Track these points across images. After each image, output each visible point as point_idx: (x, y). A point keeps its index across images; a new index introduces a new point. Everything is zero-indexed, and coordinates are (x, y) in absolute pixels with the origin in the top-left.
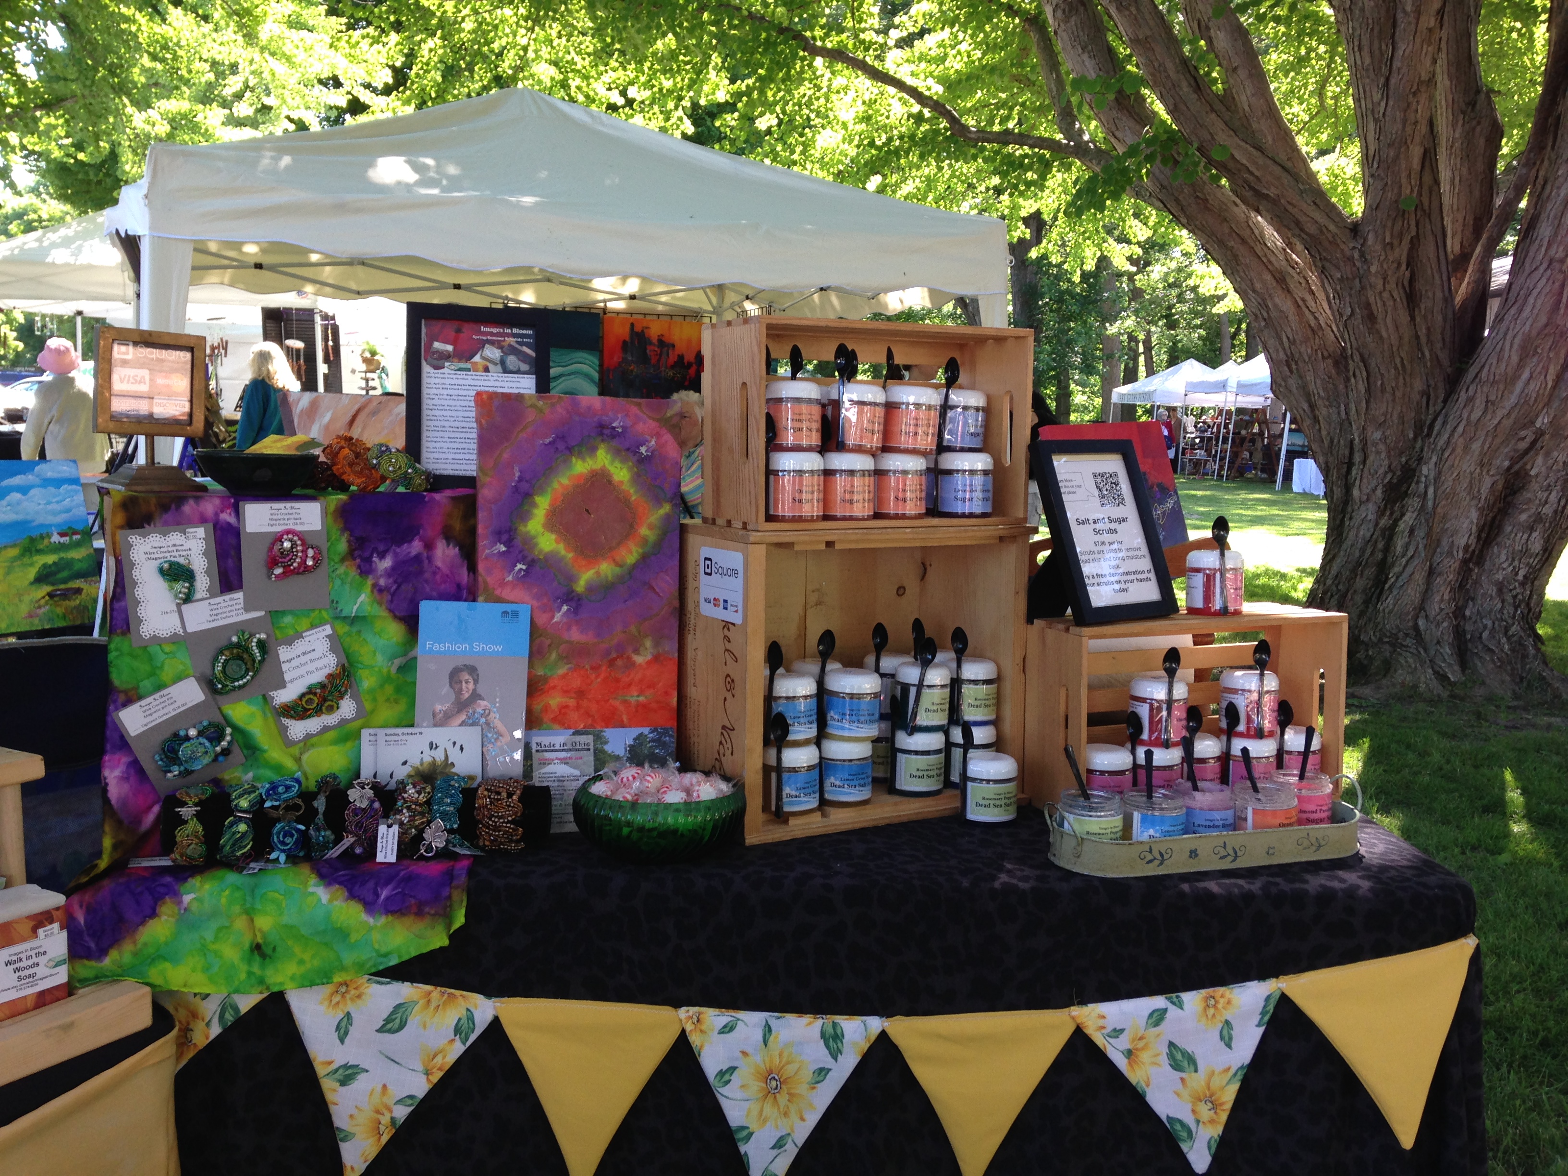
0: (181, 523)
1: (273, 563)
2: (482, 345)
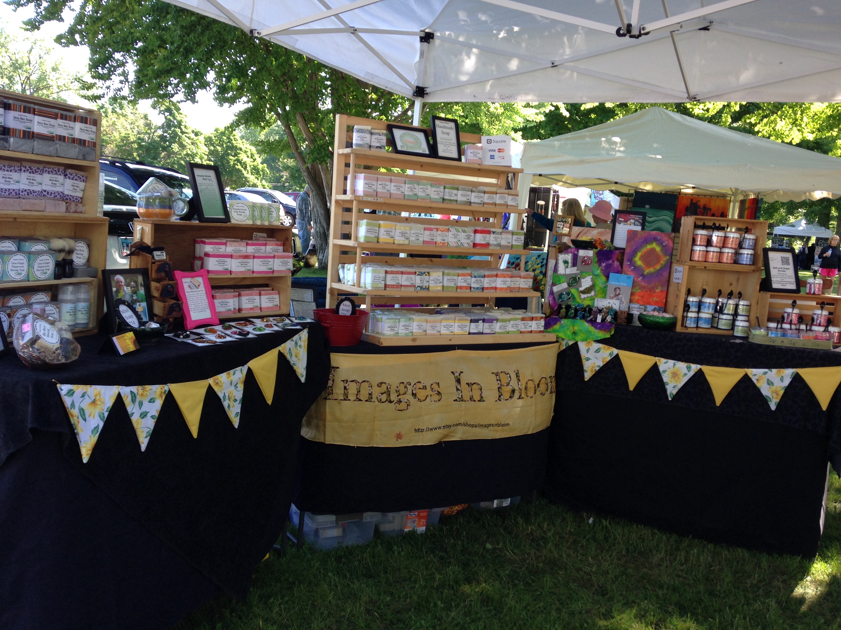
0: (568, 253)
1: (583, 262)
2: (630, 219)
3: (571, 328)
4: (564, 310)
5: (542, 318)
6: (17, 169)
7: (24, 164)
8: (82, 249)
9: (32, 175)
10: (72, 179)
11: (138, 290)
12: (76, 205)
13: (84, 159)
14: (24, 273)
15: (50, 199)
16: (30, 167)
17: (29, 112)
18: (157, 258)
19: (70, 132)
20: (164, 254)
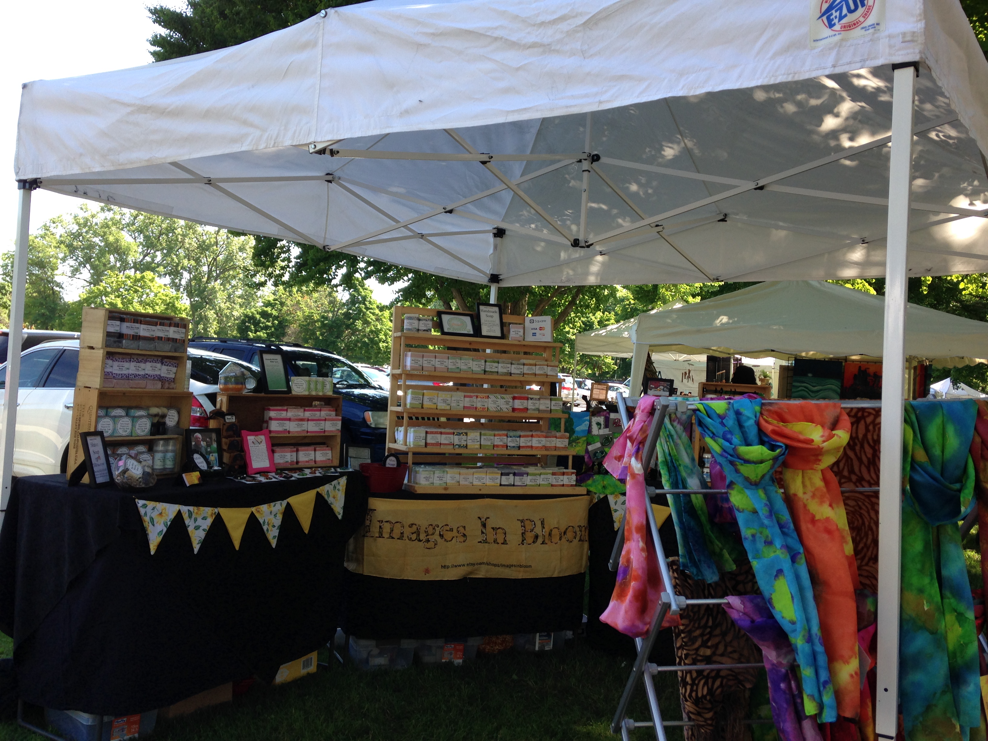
1: (614, 423)
2: (660, 386)
3: (602, 482)
4: (597, 466)
5: (573, 473)
6: (128, 360)
7: (133, 356)
8: (173, 415)
9: (138, 364)
10: (167, 366)
11: (212, 444)
12: (169, 384)
13: (175, 351)
14: (128, 431)
15: (150, 380)
16: (137, 359)
17: (137, 323)
18: (227, 421)
19: (166, 333)
20: (234, 418)
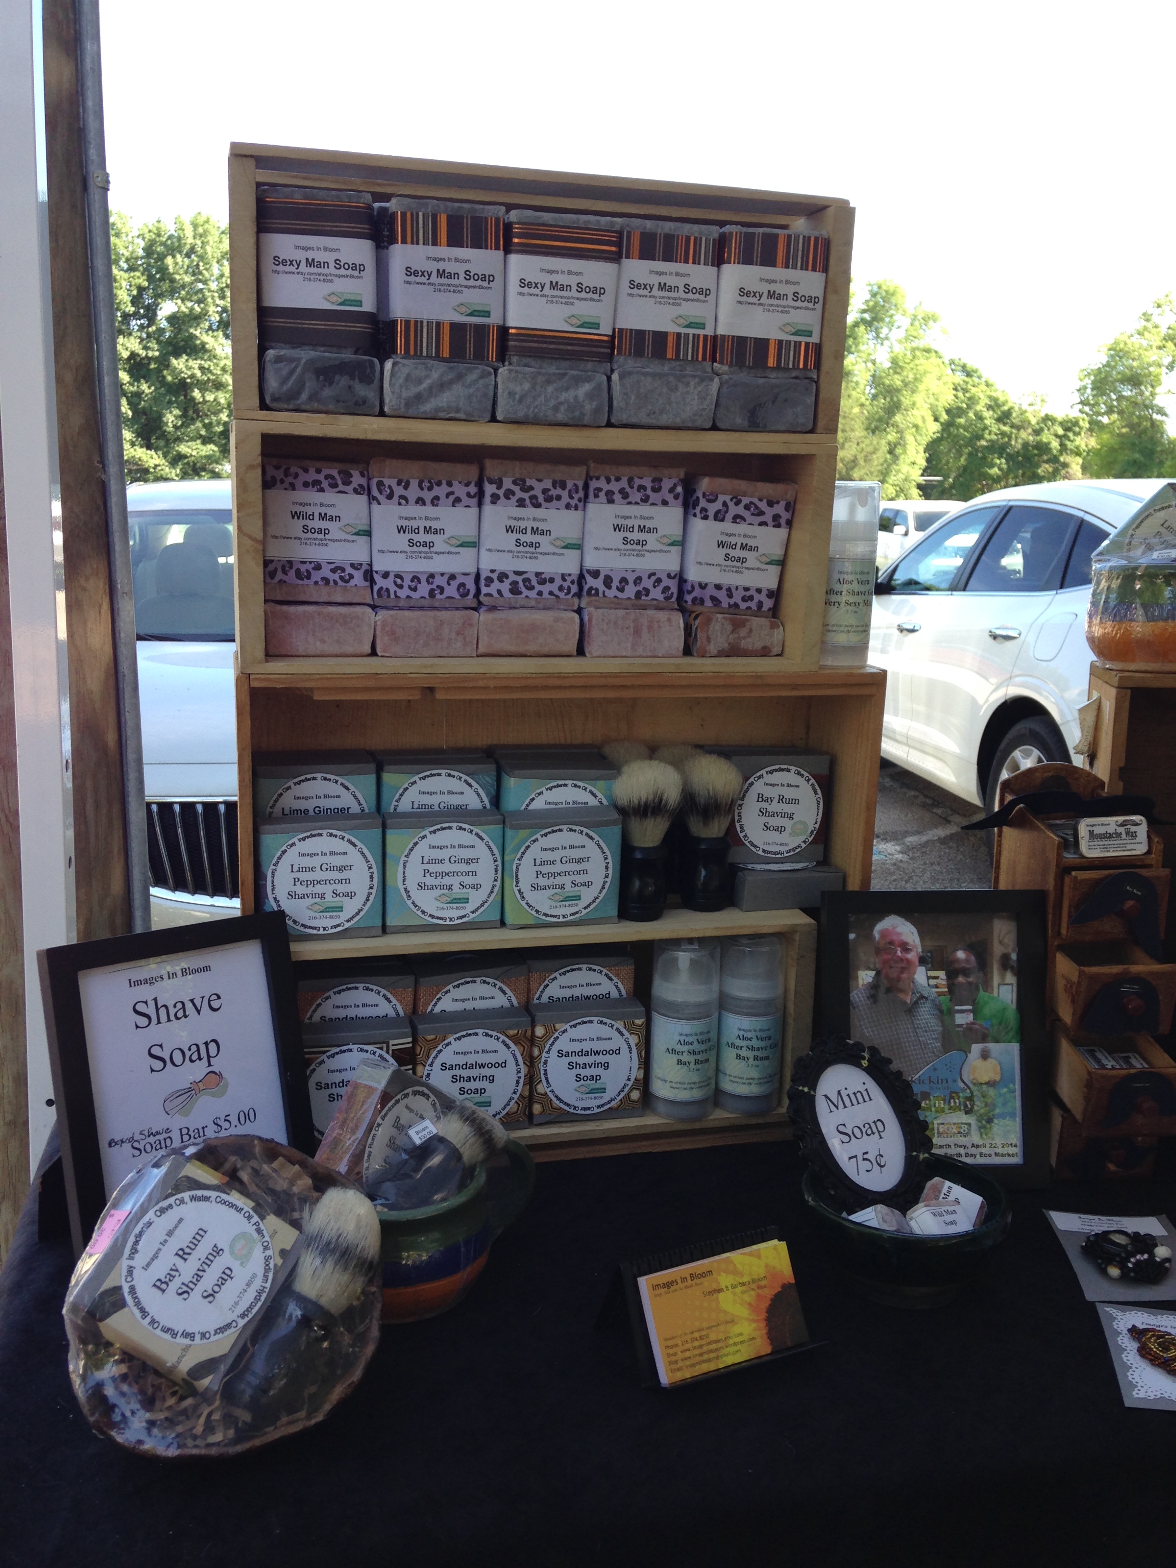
6: (460, 490)
7: (492, 468)
8: (789, 793)
9: (529, 511)
10: (719, 517)
11: (987, 985)
12: (737, 625)
13: (754, 425)
14: (476, 898)
15: (617, 604)
16: (520, 482)
17: (478, 243)
18: (1089, 850)
19: (693, 310)
20: (1142, 830)
